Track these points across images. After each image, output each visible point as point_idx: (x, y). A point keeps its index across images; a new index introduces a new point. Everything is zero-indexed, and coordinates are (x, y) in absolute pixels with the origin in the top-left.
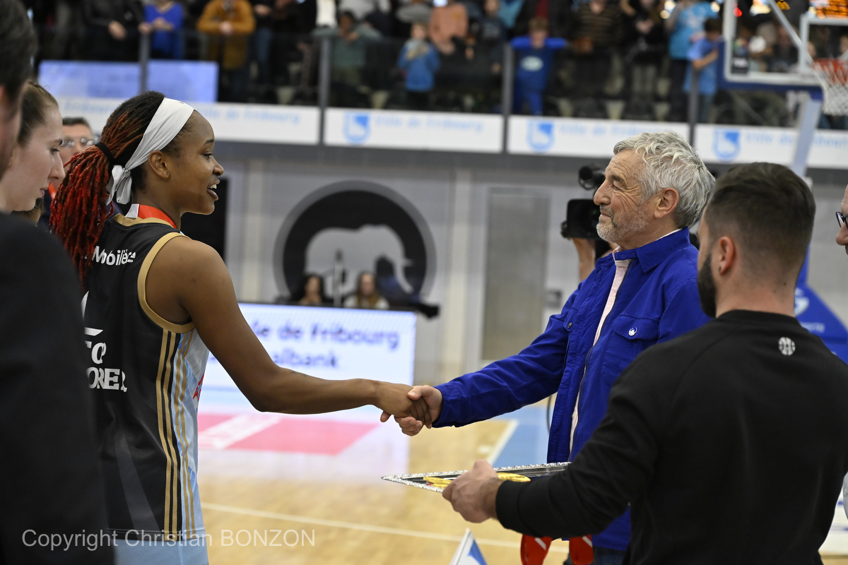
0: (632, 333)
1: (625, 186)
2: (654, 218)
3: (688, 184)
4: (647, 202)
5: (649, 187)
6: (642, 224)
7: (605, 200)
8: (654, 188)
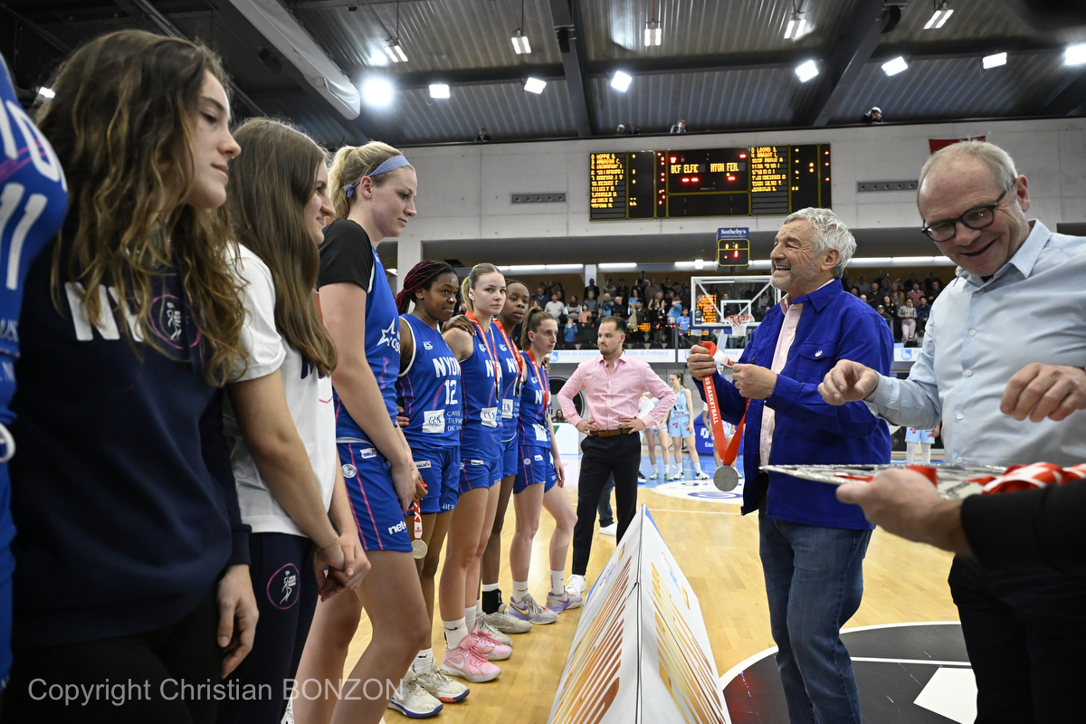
0: (818, 354)
1: (800, 245)
2: (822, 270)
3: (844, 247)
4: (817, 258)
5: (819, 247)
6: (813, 274)
7: (781, 256)
8: (823, 248)
